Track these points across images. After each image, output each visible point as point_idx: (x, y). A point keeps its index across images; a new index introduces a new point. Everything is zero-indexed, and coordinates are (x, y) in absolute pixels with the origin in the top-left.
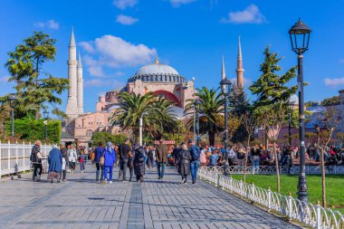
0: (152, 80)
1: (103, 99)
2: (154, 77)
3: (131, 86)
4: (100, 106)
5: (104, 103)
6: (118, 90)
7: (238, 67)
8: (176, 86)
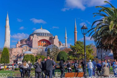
0: (40, 35)
1: (19, 43)
2: (41, 34)
3: (32, 37)
4: (18, 45)
5: (19, 44)
6: (26, 39)
7: (75, 30)
8: (50, 37)
